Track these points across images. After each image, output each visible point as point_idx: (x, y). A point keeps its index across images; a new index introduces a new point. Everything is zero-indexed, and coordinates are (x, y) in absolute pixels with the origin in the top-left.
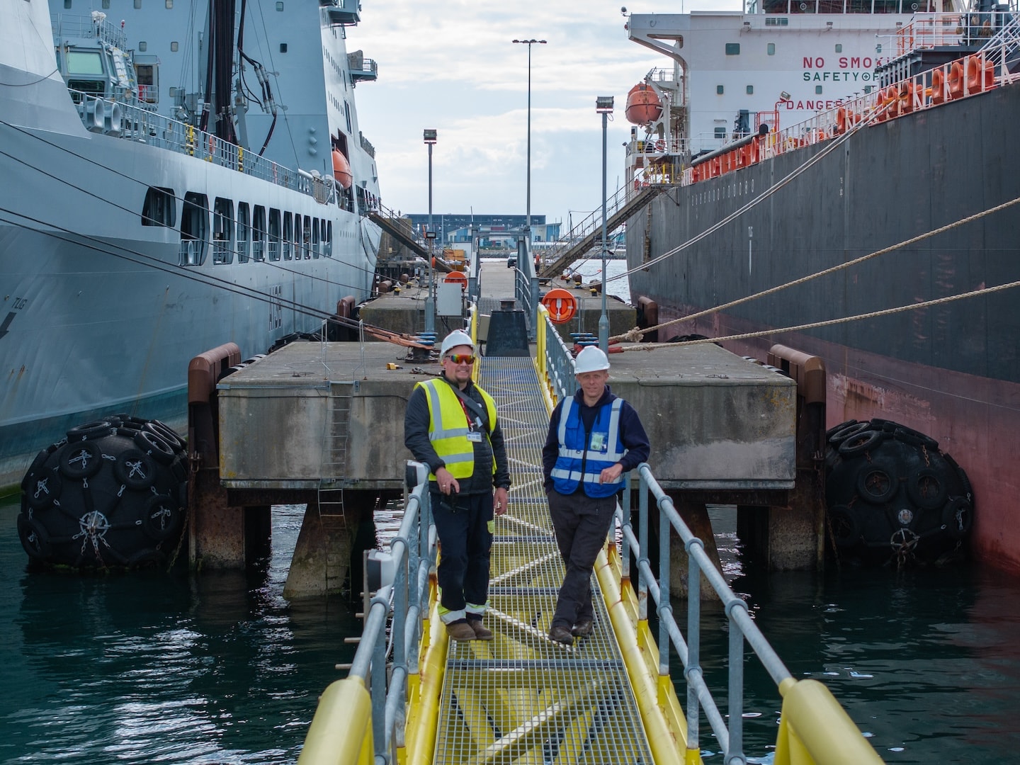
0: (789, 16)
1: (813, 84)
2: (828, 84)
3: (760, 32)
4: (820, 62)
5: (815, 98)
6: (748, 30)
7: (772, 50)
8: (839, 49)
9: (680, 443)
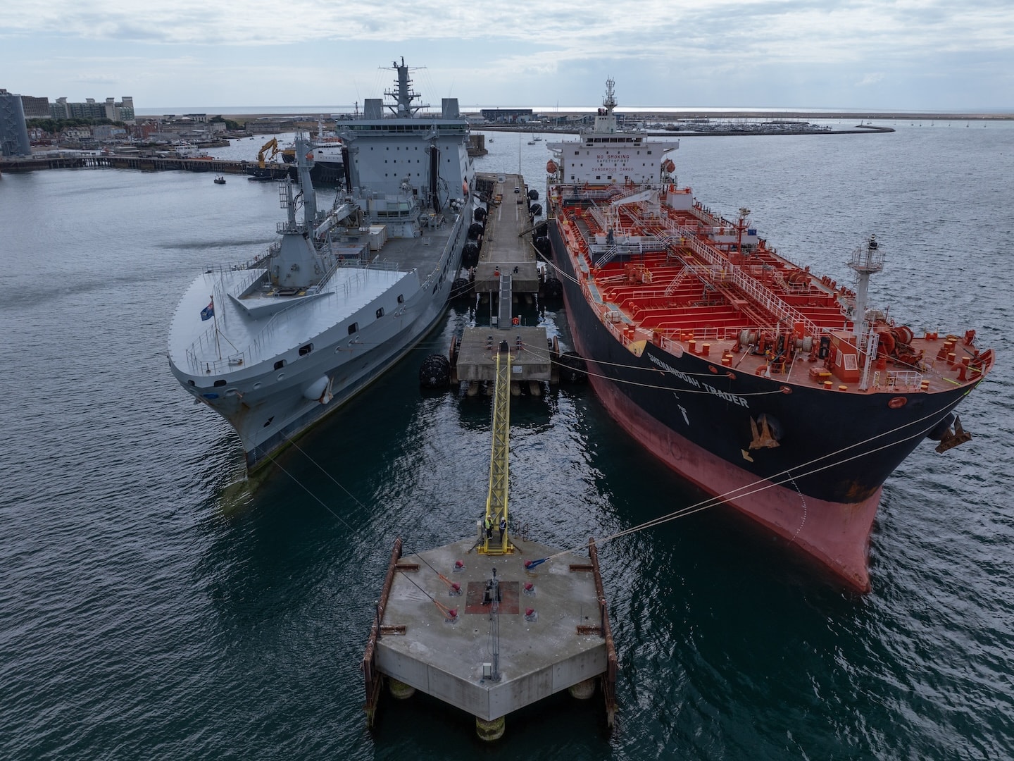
0: (593, 143)
1: (600, 163)
2: (604, 163)
3: (585, 148)
4: (602, 157)
5: (600, 167)
6: (581, 148)
7: (588, 153)
8: (607, 153)
9: (532, 373)
